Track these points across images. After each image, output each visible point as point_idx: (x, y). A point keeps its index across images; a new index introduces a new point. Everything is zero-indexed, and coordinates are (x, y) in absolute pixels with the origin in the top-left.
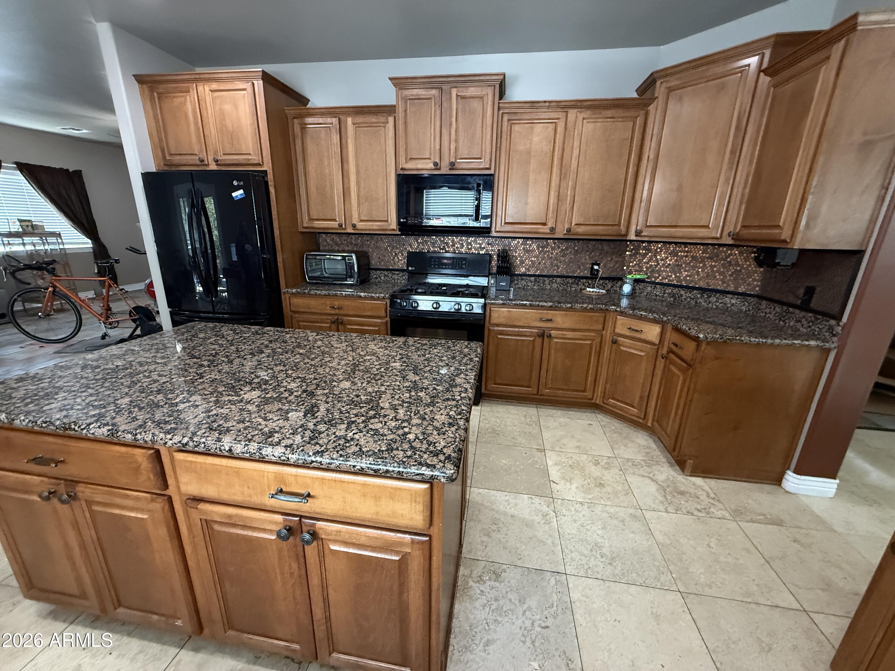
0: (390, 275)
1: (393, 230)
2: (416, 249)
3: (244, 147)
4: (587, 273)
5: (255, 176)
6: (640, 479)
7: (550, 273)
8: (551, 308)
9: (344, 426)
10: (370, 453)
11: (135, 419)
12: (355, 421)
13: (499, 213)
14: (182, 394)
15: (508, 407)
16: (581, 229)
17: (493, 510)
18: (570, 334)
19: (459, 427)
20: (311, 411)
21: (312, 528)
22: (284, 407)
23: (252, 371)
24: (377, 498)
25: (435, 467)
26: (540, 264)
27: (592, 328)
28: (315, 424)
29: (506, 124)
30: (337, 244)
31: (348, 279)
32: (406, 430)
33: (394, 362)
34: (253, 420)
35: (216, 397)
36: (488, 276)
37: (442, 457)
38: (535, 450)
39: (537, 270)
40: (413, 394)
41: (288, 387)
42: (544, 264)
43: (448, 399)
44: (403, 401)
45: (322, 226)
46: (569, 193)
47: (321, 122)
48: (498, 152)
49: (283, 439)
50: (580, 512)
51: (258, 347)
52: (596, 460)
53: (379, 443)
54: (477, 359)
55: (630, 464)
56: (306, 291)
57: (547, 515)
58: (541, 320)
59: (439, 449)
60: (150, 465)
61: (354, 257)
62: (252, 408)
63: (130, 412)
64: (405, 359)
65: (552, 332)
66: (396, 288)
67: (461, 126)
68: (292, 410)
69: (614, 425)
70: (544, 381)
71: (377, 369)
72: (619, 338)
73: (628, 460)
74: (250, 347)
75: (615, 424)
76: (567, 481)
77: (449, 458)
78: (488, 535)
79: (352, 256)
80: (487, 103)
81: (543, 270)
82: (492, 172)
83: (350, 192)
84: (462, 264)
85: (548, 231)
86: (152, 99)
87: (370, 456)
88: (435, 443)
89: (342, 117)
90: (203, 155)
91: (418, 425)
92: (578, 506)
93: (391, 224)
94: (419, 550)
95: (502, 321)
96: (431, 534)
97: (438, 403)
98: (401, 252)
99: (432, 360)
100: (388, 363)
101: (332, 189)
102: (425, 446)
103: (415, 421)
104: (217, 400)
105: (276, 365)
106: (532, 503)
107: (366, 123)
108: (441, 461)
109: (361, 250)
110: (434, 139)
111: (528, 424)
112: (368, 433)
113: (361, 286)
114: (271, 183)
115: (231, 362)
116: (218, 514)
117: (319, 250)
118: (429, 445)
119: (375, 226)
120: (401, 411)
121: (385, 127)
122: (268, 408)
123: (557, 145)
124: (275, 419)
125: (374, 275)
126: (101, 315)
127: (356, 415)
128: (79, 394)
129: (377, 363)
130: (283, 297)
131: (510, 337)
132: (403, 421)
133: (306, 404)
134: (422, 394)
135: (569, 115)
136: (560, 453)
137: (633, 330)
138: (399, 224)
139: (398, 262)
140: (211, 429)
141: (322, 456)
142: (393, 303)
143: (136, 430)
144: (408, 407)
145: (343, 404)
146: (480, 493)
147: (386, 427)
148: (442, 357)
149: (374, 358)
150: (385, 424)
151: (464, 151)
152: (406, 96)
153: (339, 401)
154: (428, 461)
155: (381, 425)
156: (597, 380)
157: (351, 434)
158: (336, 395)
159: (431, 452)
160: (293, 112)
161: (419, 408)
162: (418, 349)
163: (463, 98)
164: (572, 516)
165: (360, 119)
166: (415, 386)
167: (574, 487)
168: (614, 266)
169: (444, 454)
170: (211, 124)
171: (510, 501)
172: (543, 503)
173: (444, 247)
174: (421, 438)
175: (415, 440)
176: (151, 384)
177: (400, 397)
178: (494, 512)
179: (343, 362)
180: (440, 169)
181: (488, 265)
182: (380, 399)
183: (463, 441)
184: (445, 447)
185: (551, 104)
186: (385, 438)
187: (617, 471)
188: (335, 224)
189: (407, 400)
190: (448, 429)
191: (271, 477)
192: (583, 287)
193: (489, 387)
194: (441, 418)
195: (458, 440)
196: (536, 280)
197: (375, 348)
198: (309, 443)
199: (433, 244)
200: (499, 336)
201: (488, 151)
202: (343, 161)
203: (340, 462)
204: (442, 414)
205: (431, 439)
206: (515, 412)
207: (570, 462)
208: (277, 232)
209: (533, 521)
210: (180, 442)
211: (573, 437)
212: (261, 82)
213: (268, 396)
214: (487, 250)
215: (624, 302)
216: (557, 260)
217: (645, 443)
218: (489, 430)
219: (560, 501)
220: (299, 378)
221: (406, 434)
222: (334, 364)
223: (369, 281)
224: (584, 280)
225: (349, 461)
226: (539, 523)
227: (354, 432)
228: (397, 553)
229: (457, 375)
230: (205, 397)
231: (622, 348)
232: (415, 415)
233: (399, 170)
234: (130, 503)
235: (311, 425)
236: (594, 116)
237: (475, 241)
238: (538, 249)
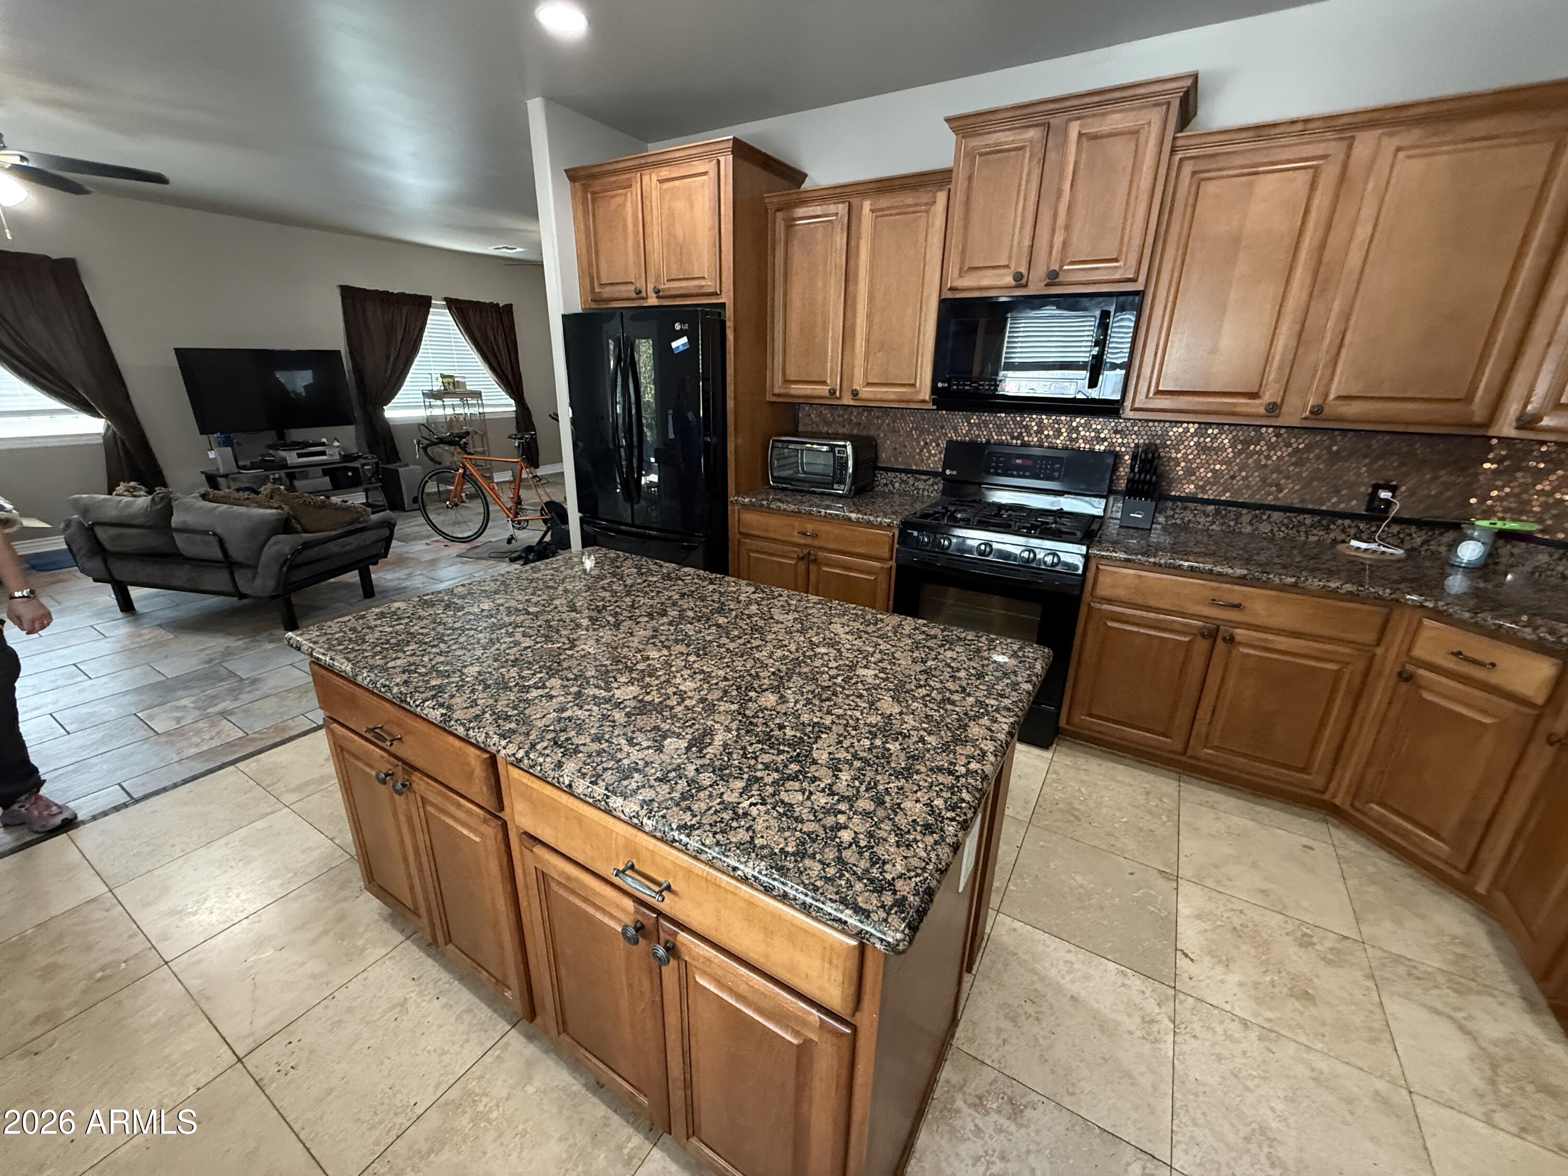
0: (911, 481)
1: (924, 401)
2: (965, 436)
3: (696, 268)
4: (1357, 506)
5: (707, 313)
6: (1424, 1015)
7: (1258, 498)
8: (1241, 580)
9: (739, 785)
10: (766, 852)
11: (474, 703)
12: (762, 778)
13: (1146, 370)
14: (541, 672)
15: (1111, 764)
16: (1353, 409)
17: (1034, 972)
18: (1283, 642)
19: (943, 838)
20: (699, 743)
21: (671, 939)
22: (663, 725)
23: (641, 647)
24: (768, 933)
25: (868, 917)
26: (1233, 477)
27: (1347, 636)
28: (697, 770)
29: (1187, 180)
30: (826, 423)
31: (836, 486)
32: (842, 819)
33: (866, 667)
34: (615, 741)
35: (579, 686)
36: (1106, 497)
37: (888, 899)
38: (1155, 872)
39: (1225, 491)
40: (878, 742)
41: (681, 688)
42: (1244, 478)
43: (940, 769)
44: (855, 756)
45: (803, 393)
46: (1330, 324)
47: (819, 213)
48: (1160, 243)
49: (644, 786)
50: (1236, 1041)
51: (662, 604)
52: (1305, 935)
53: (787, 834)
54: (1028, 687)
55: (1401, 970)
56: (765, 503)
57: (1153, 1021)
58: (1214, 602)
59: (889, 877)
60: (484, 774)
61: (849, 450)
62: (619, 716)
63: (473, 691)
64: (885, 664)
65: (1239, 631)
66: (919, 507)
67: (1080, 197)
68: (674, 733)
69: (1375, 865)
70: (1204, 730)
71: (832, 677)
72: (1421, 672)
73: (1398, 959)
74: (651, 602)
75: (1378, 861)
76: (1220, 962)
77: (901, 903)
78: (1014, 1020)
79: (845, 446)
80: (1147, 142)
81: (1238, 491)
82: (1139, 286)
83: (854, 335)
84: (1053, 470)
85: (1262, 411)
86: (585, 199)
87: (762, 858)
88: (884, 863)
89: (855, 201)
90: (641, 284)
91: (867, 814)
92: (1235, 1027)
93: (920, 391)
94: (833, 1045)
95: (1120, 593)
96: (858, 1024)
97: (918, 772)
98: (936, 440)
99: (938, 673)
100: (852, 667)
101: (825, 330)
102: (864, 864)
103: (864, 804)
104: (580, 692)
105: (677, 641)
106: (1123, 985)
107: (896, 207)
108: (883, 906)
109: (865, 433)
110: (1022, 228)
111: (1150, 813)
112: (774, 808)
113: (855, 500)
114: (729, 324)
115: (617, 626)
116: (555, 867)
117: (796, 433)
118: (873, 864)
119: (891, 393)
120: (845, 776)
121: (927, 211)
122: (641, 721)
123: (1313, 215)
124: (645, 744)
125: (882, 478)
126: (509, 509)
127: (767, 767)
128: (429, 649)
129: (835, 665)
130: (730, 508)
131: (1135, 629)
132: (843, 798)
133: (697, 726)
134: (893, 747)
135: (1356, 144)
136: (1214, 894)
137: (1466, 659)
138: (935, 390)
139: (928, 458)
140: (556, 743)
141: (688, 836)
142: (904, 537)
143: (471, 722)
144: (859, 769)
145: (753, 739)
146: (1015, 930)
147: (809, 804)
148: (958, 670)
149: (833, 652)
150: (809, 798)
151: (1081, 247)
152: (974, 148)
153: (747, 732)
154: (859, 899)
155: (801, 798)
156: (1346, 750)
157: (746, 804)
158: (748, 717)
159: (872, 881)
160: (775, 200)
161: (879, 778)
162: (917, 646)
163: (1094, 137)
164: (1214, 1044)
165: (885, 202)
166: (886, 729)
167: (1234, 978)
168: (1440, 494)
169: (895, 892)
170: (655, 233)
171: (1075, 966)
172: (1148, 994)
173: (1021, 433)
174: (863, 844)
175: (850, 845)
176: (510, 648)
177: (852, 745)
178: (1035, 978)
179: (779, 653)
180: (1026, 286)
181: (1108, 475)
182: (816, 742)
183: (942, 872)
184: (901, 876)
185: (1310, 126)
186: (800, 826)
187: (1358, 975)
188: (823, 390)
189: (862, 754)
190: (919, 838)
191: (621, 841)
192: (1343, 537)
193: (1076, 719)
194: (914, 809)
195: (931, 867)
196: (1217, 512)
197: (840, 631)
198: (678, 805)
199: (999, 428)
200: (1110, 624)
201: (1136, 242)
202: (849, 278)
203: (715, 854)
204: (917, 801)
205: (880, 850)
206: (1127, 781)
207: (1237, 922)
208: (730, 403)
209: (1117, 1024)
210: (514, 755)
211: (1254, 865)
212: (731, 157)
213: (648, 698)
214: (1112, 444)
215: (1456, 583)
216: (1279, 472)
217: (1457, 929)
218: (1061, 806)
219: (1190, 1000)
220: (703, 672)
221: (839, 827)
222: (762, 655)
223: (872, 489)
224: (1347, 522)
225: (727, 856)
226: (1130, 1033)
227: (753, 800)
228: (796, 1033)
229: (975, 718)
230: (566, 683)
231: (1427, 696)
232: (867, 790)
233: (945, 290)
234: (461, 815)
235: (690, 770)
236: (1430, 141)
237: (1087, 426)
238: (1233, 446)
